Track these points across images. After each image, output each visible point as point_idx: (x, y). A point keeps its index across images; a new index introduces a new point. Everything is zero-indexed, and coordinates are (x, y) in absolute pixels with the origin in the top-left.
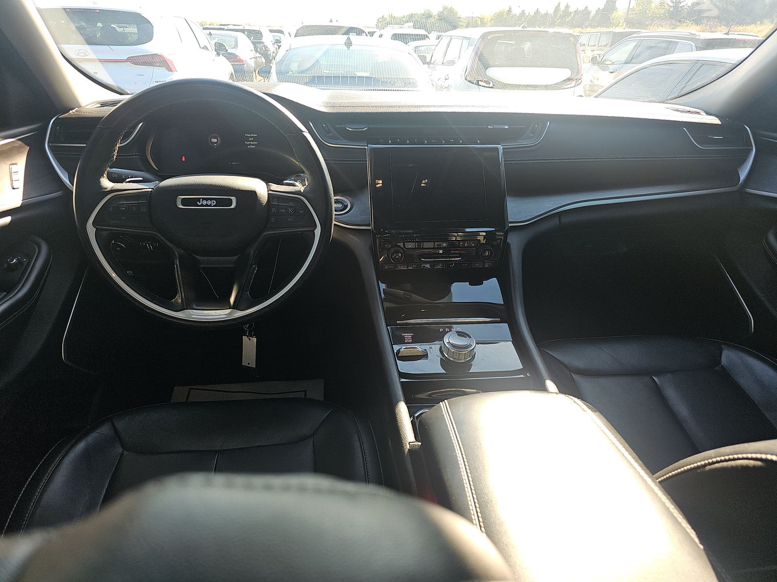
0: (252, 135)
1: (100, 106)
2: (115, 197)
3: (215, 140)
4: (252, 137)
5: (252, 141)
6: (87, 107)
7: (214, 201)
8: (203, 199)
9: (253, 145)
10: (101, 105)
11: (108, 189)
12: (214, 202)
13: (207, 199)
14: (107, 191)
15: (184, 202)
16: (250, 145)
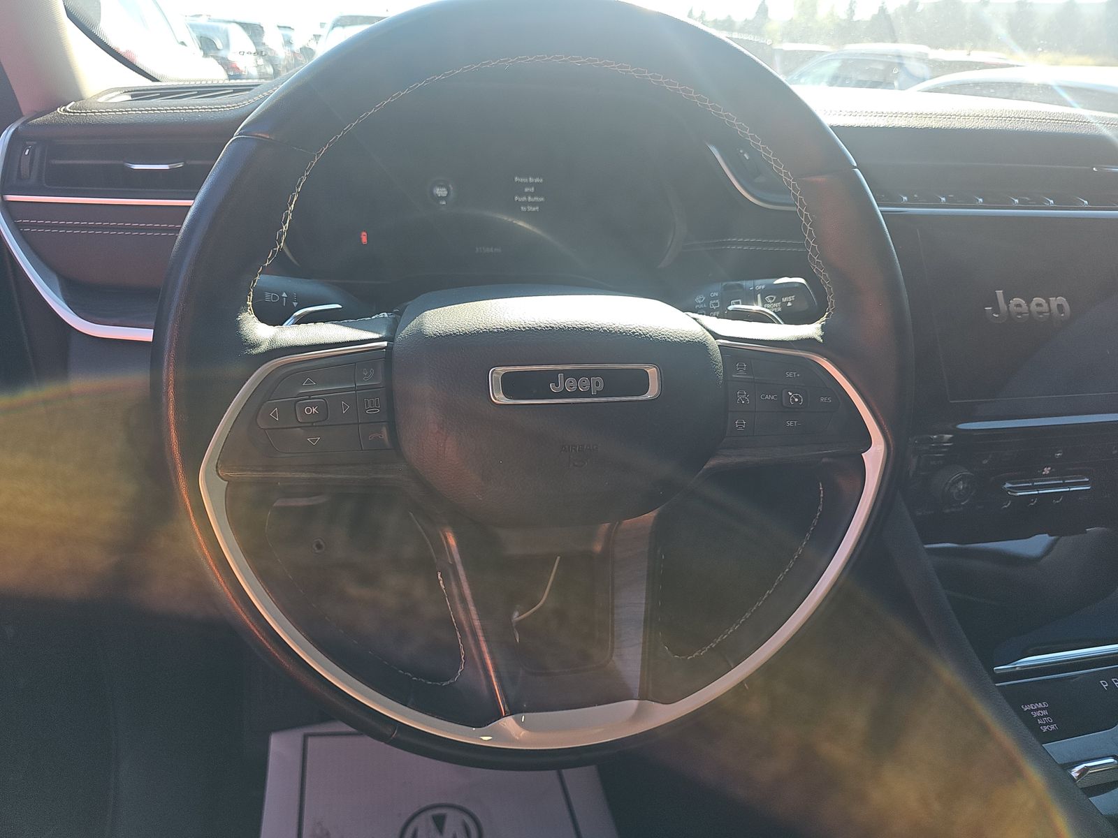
0: (531, 180)
1: (130, 98)
2: (285, 371)
3: (440, 192)
4: (529, 185)
5: (533, 195)
6: (101, 100)
7: (599, 379)
8: (567, 374)
9: (533, 204)
10: (132, 96)
11: (263, 348)
12: (597, 384)
13: (577, 375)
14: (260, 354)
15: (512, 385)
16: (526, 203)
